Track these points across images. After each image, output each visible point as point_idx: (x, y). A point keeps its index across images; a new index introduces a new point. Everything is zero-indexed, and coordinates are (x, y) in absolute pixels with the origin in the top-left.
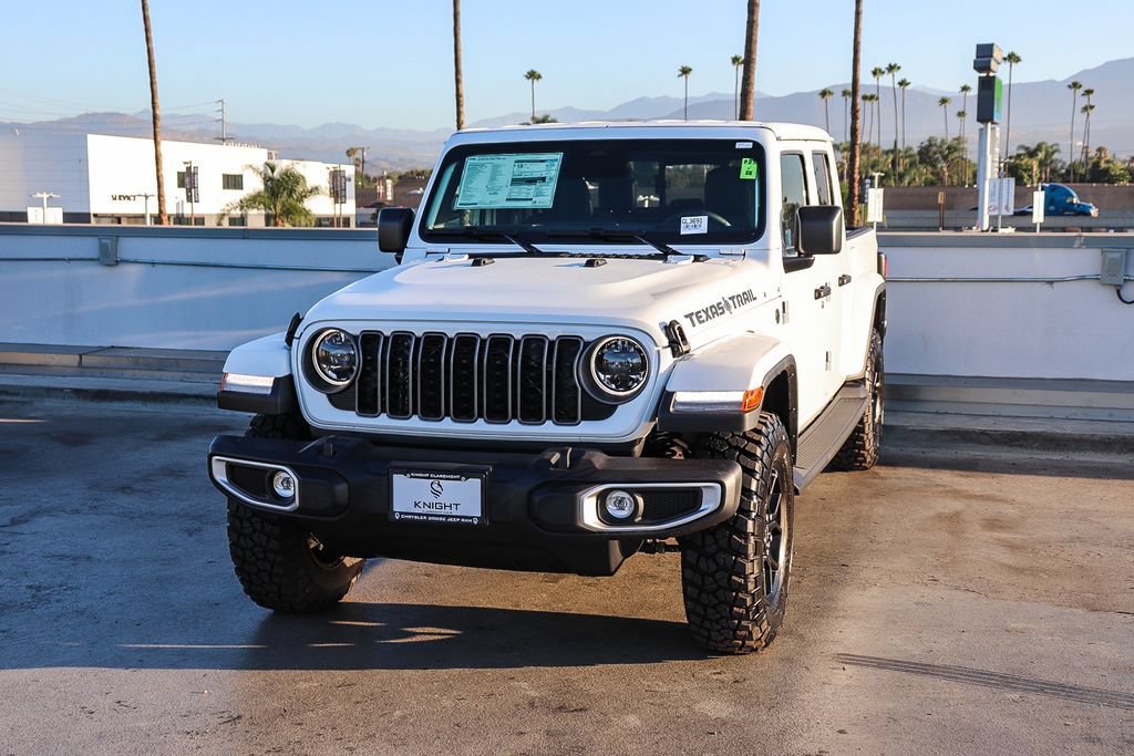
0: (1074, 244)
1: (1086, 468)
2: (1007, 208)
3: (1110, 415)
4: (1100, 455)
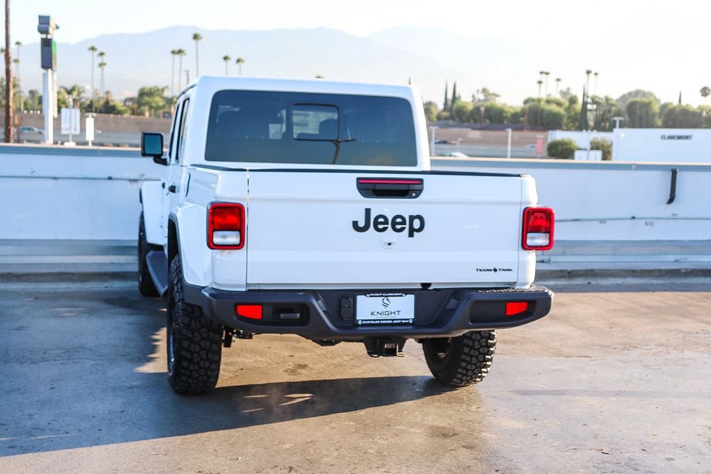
2: (75, 129)
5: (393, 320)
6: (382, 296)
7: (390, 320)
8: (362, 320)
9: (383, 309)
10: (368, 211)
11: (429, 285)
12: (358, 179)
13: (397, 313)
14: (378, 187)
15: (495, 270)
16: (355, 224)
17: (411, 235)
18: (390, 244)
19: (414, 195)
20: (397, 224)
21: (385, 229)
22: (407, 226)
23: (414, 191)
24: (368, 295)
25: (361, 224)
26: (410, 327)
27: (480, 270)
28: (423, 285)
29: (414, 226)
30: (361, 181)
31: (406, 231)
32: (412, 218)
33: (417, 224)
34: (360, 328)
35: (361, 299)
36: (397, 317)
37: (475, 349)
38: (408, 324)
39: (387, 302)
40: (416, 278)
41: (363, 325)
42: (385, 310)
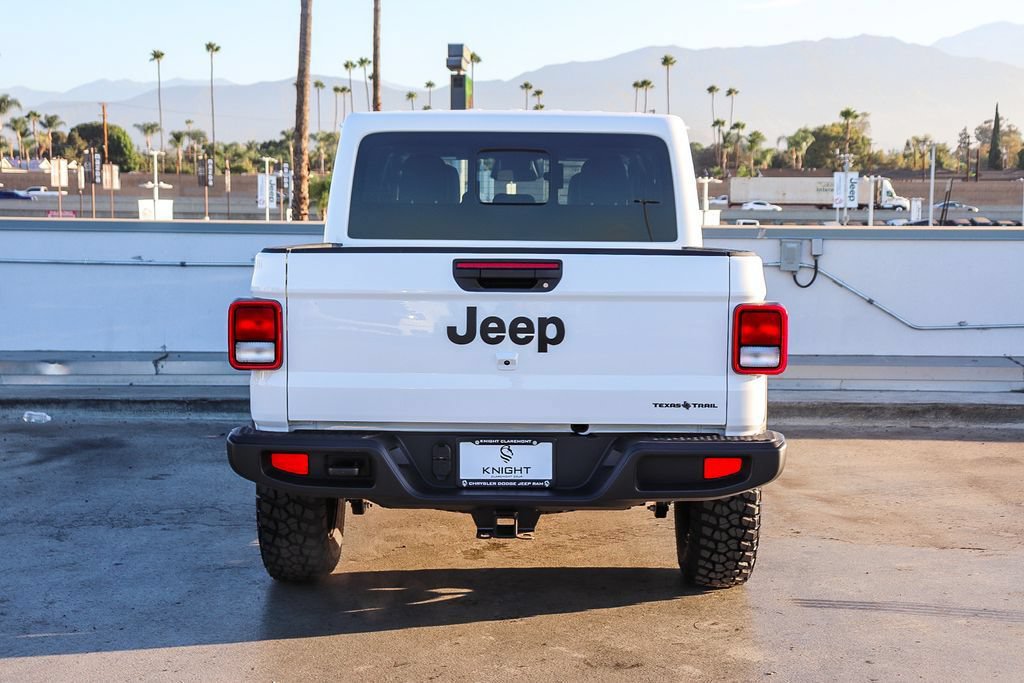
0: (757, 235)
1: (803, 431)
3: (798, 385)
4: (806, 419)
5: (518, 481)
6: (500, 444)
7: (512, 481)
8: (468, 481)
9: (501, 464)
10: (472, 312)
11: (585, 427)
12: (456, 262)
13: (524, 470)
14: (485, 274)
15: (686, 406)
16: (452, 332)
17: (542, 348)
18: (507, 363)
19: (546, 285)
20: (520, 332)
21: (499, 340)
22: (536, 335)
23: (546, 279)
24: (477, 442)
25: (462, 331)
26: (546, 494)
27: (661, 406)
28: (574, 426)
29: (547, 334)
30: (459, 265)
31: (535, 342)
32: (543, 322)
33: (551, 331)
34: (465, 493)
35: (466, 449)
36: (525, 476)
37: (721, 530)
38: (542, 488)
39: (509, 454)
40: (563, 417)
41: (469, 488)
42: (505, 465)
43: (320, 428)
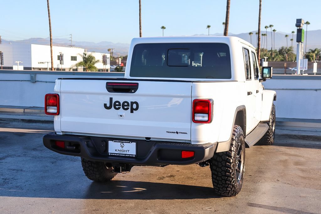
2: (305, 68)
5: (125, 155)
6: (120, 142)
7: (124, 154)
8: (111, 153)
9: (121, 149)
10: (111, 99)
11: (149, 138)
12: (107, 83)
13: (127, 151)
14: (115, 87)
15: (177, 133)
16: (105, 105)
17: (132, 112)
18: (121, 116)
19: (133, 91)
20: (125, 106)
21: (119, 108)
22: (130, 107)
23: (133, 89)
25: (108, 105)
26: (134, 159)
27: (169, 132)
28: (147, 138)
29: (133, 107)
30: (109, 84)
31: (130, 109)
32: (132, 103)
33: (135, 106)
34: (110, 157)
35: (111, 143)
36: (128, 153)
38: (132, 157)
39: (123, 145)
40: (142, 134)
41: (111, 156)
42: (122, 149)
43: (73, 134)
